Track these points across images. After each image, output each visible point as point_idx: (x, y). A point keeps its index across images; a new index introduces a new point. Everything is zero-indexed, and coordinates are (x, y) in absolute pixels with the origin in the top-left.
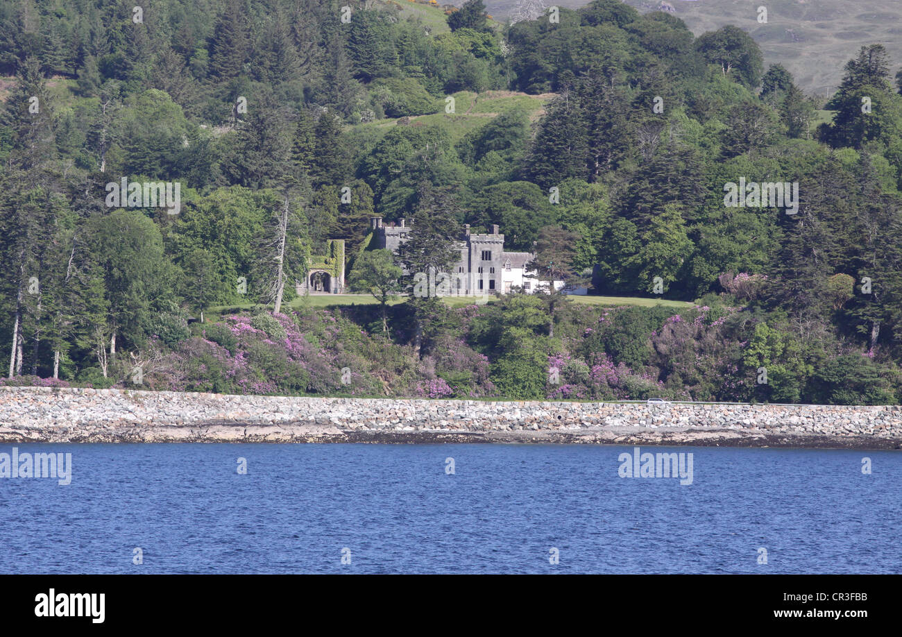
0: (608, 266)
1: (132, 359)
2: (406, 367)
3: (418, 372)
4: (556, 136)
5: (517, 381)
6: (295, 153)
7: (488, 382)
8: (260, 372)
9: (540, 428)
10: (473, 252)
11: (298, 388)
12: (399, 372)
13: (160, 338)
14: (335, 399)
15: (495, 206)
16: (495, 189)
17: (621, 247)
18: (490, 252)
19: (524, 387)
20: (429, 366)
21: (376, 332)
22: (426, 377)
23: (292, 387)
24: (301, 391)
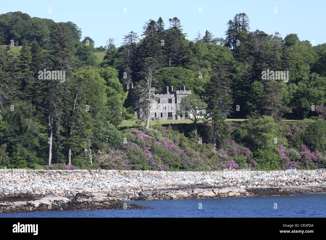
0: (251, 104)
1: (99, 154)
2: (213, 154)
3: (220, 157)
4: (150, 50)
5: (267, 160)
7: (253, 161)
8: (159, 159)
9: (300, 184)
11: (177, 166)
12: (210, 157)
13: (109, 142)
14: (203, 172)
15: (167, 78)
19: (271, 164)
20: (223, 153)
21: (192, 137)
22: (224, 159)
23: (174, 166)
24: (178, 168)
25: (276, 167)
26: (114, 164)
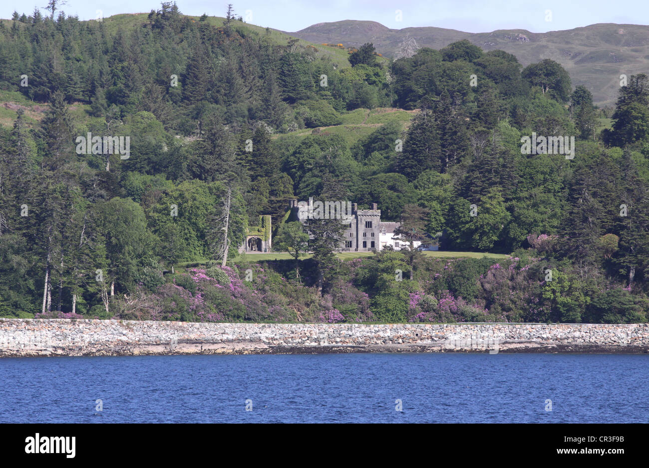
0: (451, 231)
1: (125, 300)
2: (313, 302)
3: (320, 305)
4: (418, 141)
5: (388, 311)
6: (239, 155)
7: (369, 311)
8: (213, 307)
9: (403, 342)
10: (359, 222)
11: (239, 317)
12: (308, 305)
13: (145, 284)
14: (263, 324)
15: (375, 190)
16: (374, 179)
17: (460, 218)
18: (371, 222)
19: (393, 315)
20: (328, 301)
21: (292, 279)
22: (326, 308)
23: (234, 316)
24: (241, 319)
25: (400, 319)
26: (138, 314)
